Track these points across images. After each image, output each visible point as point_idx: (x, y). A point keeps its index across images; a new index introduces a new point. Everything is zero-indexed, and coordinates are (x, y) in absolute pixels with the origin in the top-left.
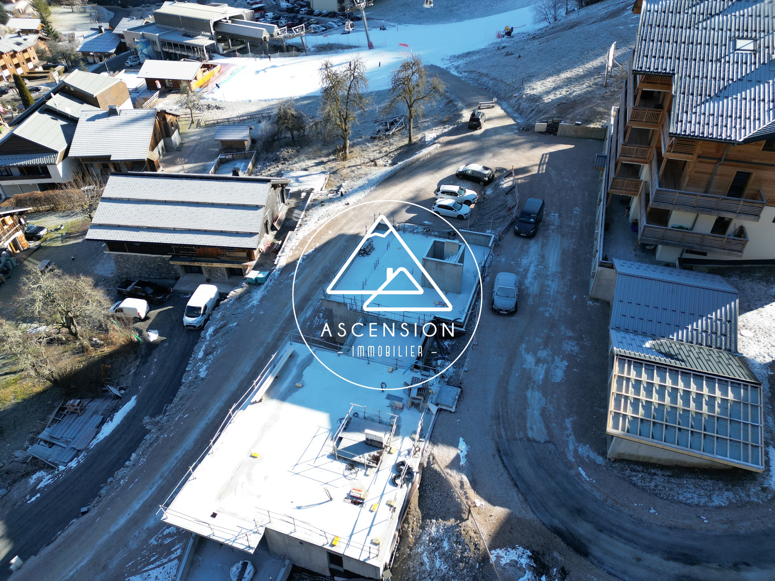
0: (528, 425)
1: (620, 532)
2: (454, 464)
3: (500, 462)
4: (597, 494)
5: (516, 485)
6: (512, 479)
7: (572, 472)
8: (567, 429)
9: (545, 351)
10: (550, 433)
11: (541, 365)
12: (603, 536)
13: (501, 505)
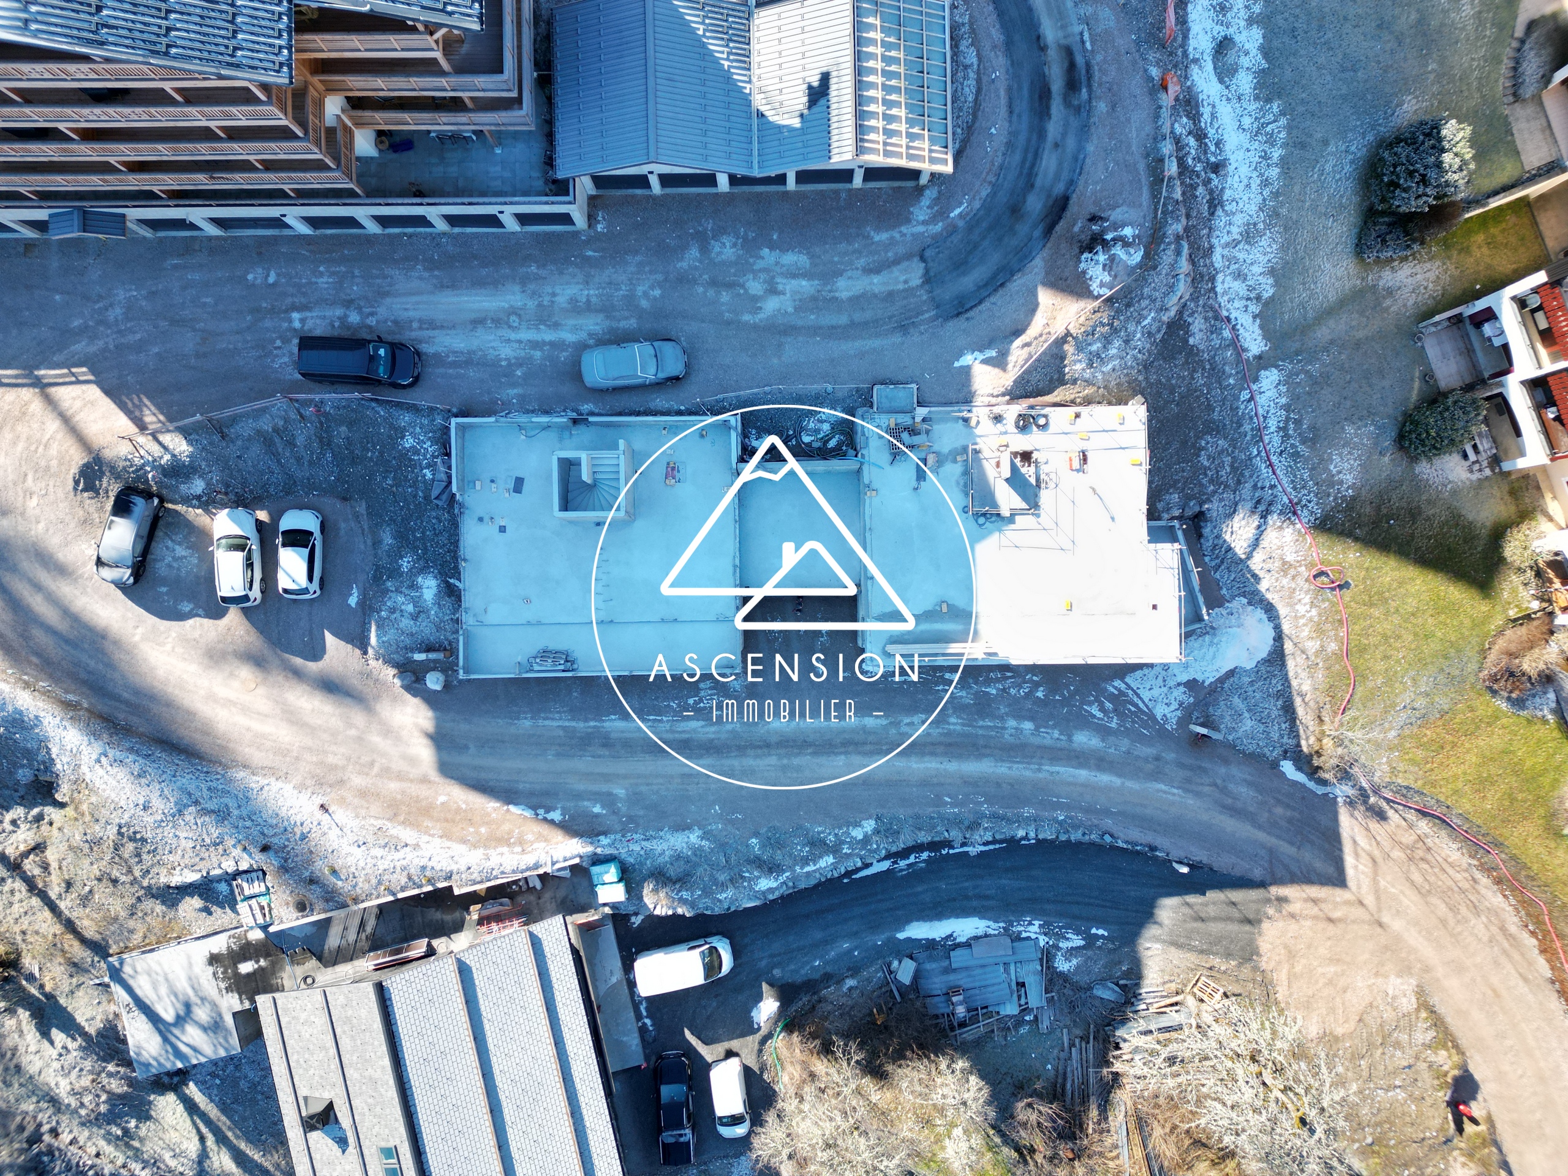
0: (901, 287)
1: (1028, 165)
2: (999, 362)
3: (976, 310)
4: (984, 194)
5: (1002, 285)
6: (996, 290)
7: (961, 224)
8: (892, 238)
9: (747, 285)
10: (908, 257)
11: (780, 287)
12: (1038, 182)
13: (1035, 296)
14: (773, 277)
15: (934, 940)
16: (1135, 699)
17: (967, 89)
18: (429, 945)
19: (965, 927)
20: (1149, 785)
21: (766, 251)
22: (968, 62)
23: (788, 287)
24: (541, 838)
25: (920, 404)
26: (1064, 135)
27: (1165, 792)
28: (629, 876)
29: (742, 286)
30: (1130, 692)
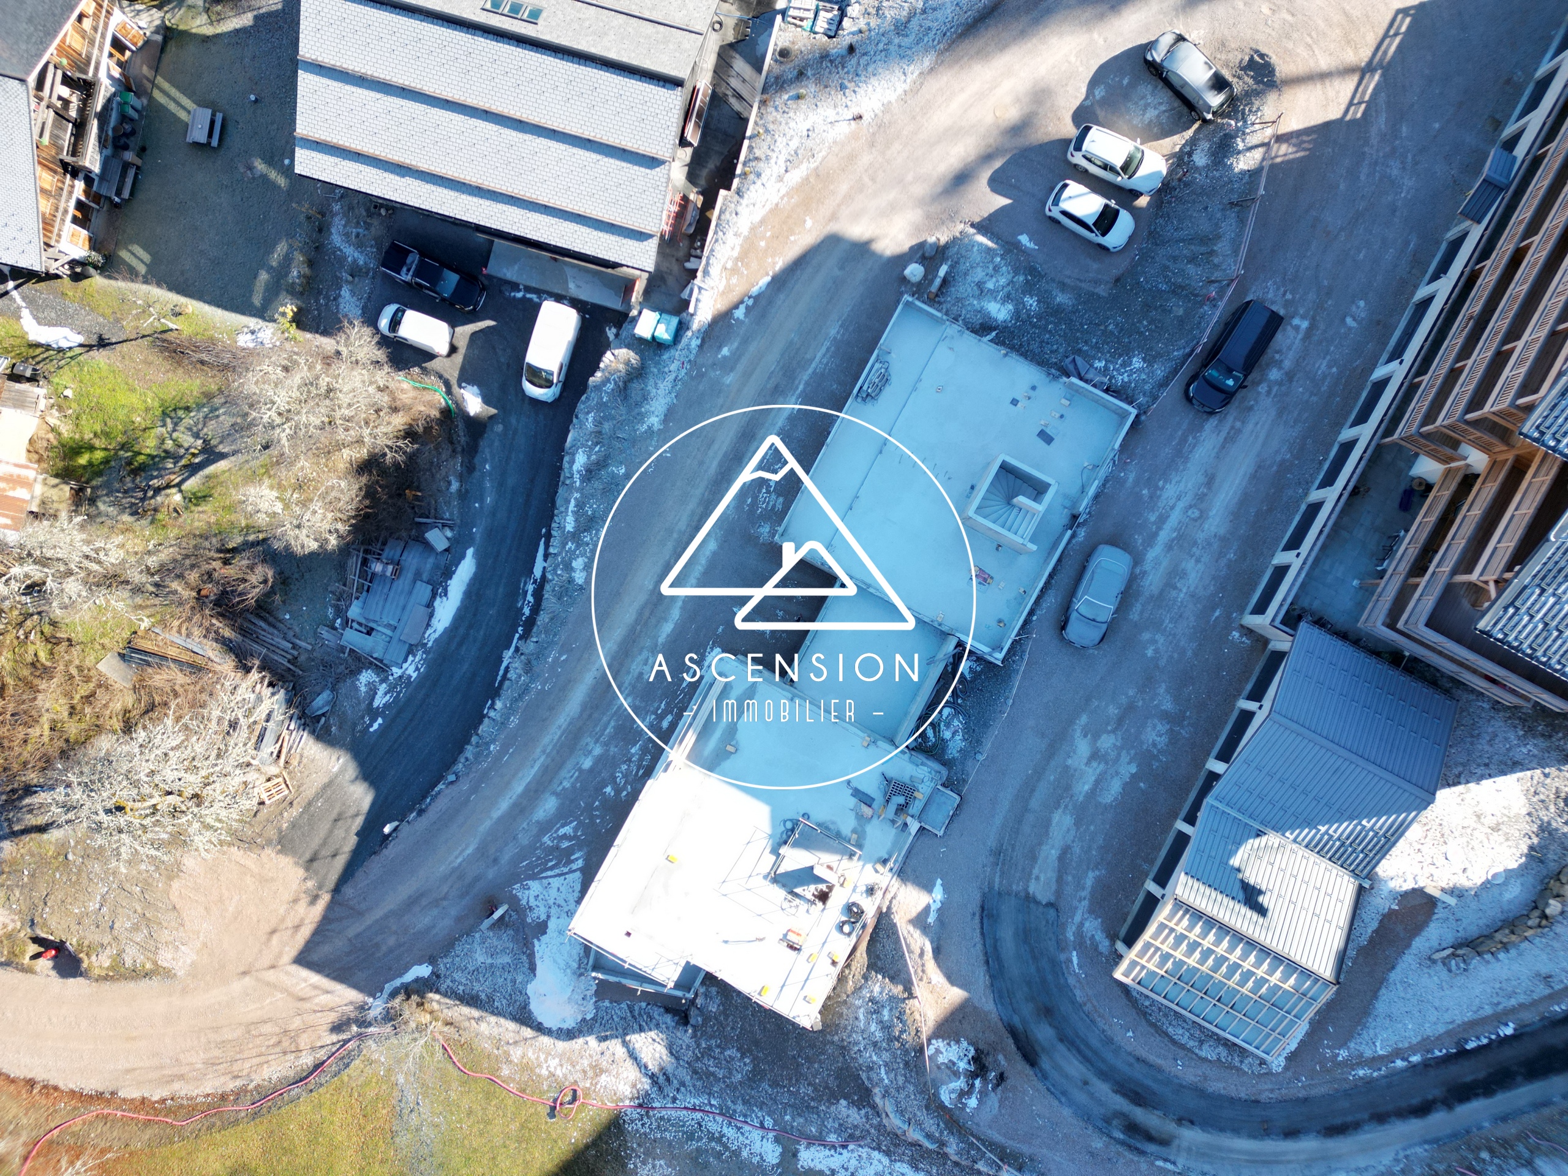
0: (1036, 871)
2: (920, 921)
3: (977, 926)
4: (1078, 993)
5: (987, 962)
6: (986, 953)
7: (1062, 957)
8: (1083, 888)
9: (1113, 736)
10: (1059, 893)
11: (1094, 764)
12: (1061, 1048)
14: (1107, 763)
15: (451, 578)
16: (557, 871)
17: (1181, 1032)
18: (690, 144)
19: (446, 611)
20: (477, 840)
21: (1133, 769)
22: (1205, 1047)
23: (1090, 770)
24: (729, 289)
25: (922, 829)
26: (1091, 1095)
27: (463, 850)
28: (654, 346)
29: (1113, 731)
30: (566, 870)
